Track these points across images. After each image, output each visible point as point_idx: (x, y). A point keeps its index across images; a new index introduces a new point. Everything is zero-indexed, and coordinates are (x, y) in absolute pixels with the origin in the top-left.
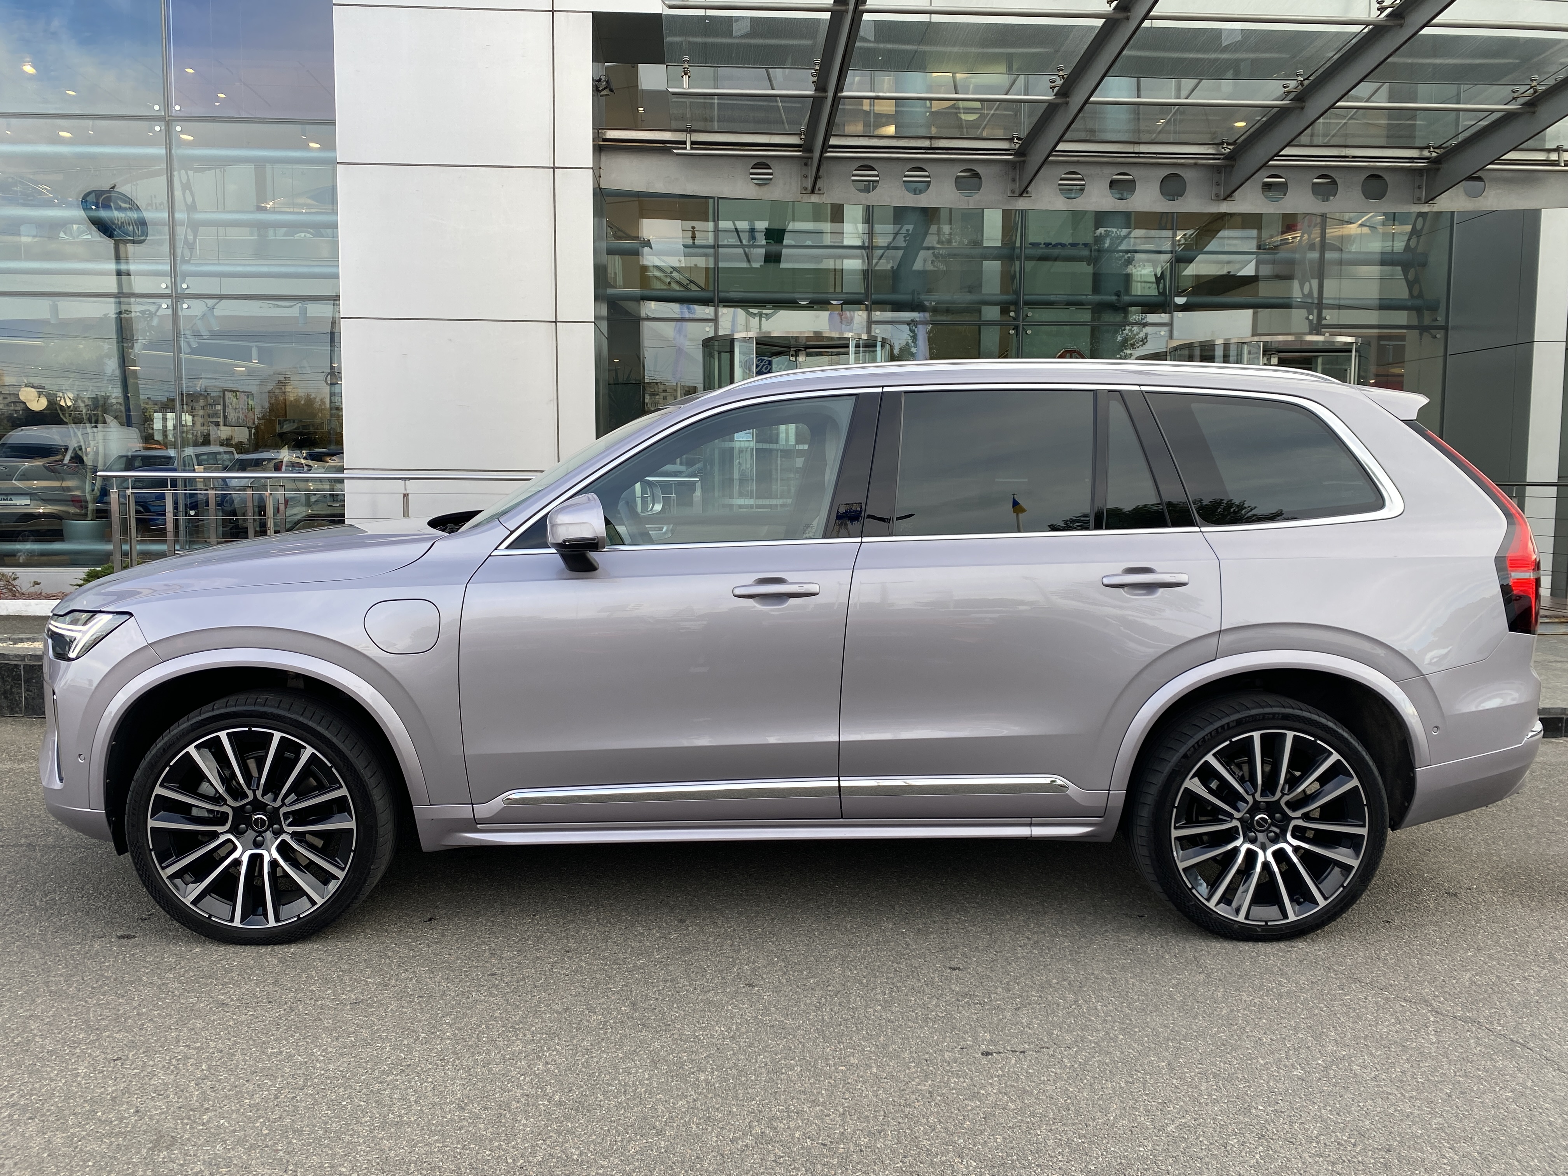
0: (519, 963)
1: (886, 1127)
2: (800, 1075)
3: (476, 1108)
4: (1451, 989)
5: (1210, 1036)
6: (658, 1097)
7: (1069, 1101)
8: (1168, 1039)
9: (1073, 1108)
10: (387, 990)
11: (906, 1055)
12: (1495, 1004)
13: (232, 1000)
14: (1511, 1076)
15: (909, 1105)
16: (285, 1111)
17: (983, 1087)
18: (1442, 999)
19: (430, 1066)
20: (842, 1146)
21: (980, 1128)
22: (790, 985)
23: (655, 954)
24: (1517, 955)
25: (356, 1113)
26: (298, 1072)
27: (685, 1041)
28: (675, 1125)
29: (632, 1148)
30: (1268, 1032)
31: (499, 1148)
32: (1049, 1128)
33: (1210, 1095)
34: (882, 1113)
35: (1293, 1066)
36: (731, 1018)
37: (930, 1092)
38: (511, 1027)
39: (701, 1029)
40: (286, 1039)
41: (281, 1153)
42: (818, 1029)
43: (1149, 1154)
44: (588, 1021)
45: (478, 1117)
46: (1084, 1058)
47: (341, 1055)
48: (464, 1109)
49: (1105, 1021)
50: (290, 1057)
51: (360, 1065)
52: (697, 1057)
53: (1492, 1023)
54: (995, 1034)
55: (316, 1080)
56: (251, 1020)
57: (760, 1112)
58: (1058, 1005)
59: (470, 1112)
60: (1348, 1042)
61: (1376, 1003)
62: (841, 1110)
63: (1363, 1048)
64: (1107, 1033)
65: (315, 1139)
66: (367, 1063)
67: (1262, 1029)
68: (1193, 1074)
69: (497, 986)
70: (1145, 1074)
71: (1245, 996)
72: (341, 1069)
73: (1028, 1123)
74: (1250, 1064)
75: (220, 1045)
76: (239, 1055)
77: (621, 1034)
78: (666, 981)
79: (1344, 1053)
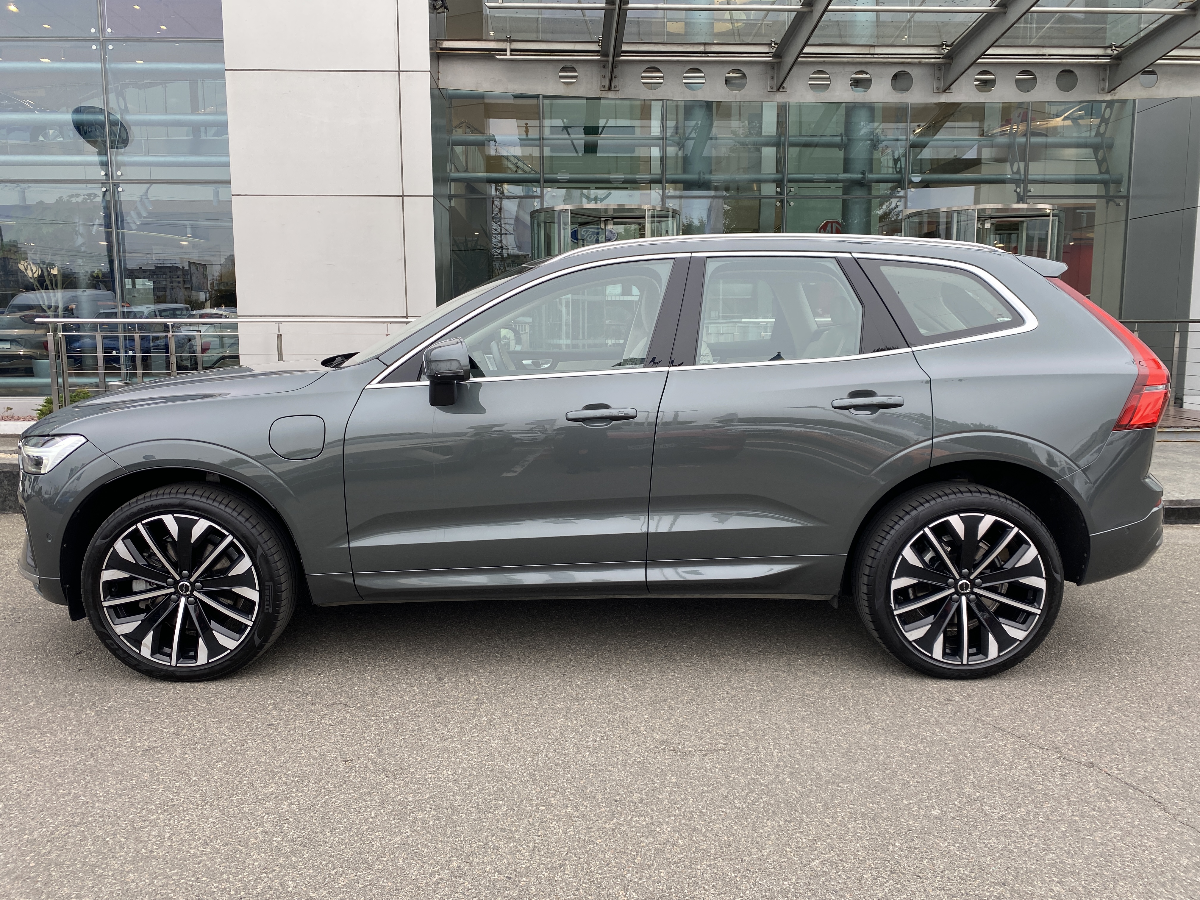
0: (295, 715)
1: (567, 862)
2: (505, 814)
3: (217, 844)
4: (1079, 738)
5: (866, 779)
6: (377, 834)
7: (732, 838)
8: (829, 782)
9: (734, 845)
10: (177, 738)
11: (600, 796)
12: (1117, 751)
14: (1121, 816)
15: (593, 841)
16: (55, 846)
17: (660, 825)
18: (1071, 746)
19: (191, 806)
20: (524, 879)
21: (648, 863)
22: (518, 734)
23: (411, 706)
24: (1141, 707)
25: (115, 849)
26: (79, 811)
27: (416, 783)
28: (385, 859)
29: (342, 881)
30: (916, 776)
31: (227, 881)
32: (708, 863)
33: (856, 832)
34: (567, 849)
35: (933, 807)
37: (613, 830)
38: (271, 771)
40: (79, 782)
41: (39, 885)
42: (530, 773)
43: (791, 887)
45: (218, 851)
46: (752, 799)
47: (120, 796)
48: (208, 845)
49: (778, 766)
50: (77, 797)
51: (132, 805)
53: (1111, 768)
54: (680, 777)
55: (90, 819)
57: (462, 847)
58: (741, 751)
59: (213, 848)
60: (983, 785)
61: (1014, 750)
62: (532, 846)
63: (996, 790)
64: (778, 777)
65: (72, 872)
66: (139, 803)
67: (912, 773)
68: (844, 814)
70: (803, 813)
71: (902, 744)
73: (691, 858)
74: (895, 805)
76: (34, 796)
79: (978, 794)
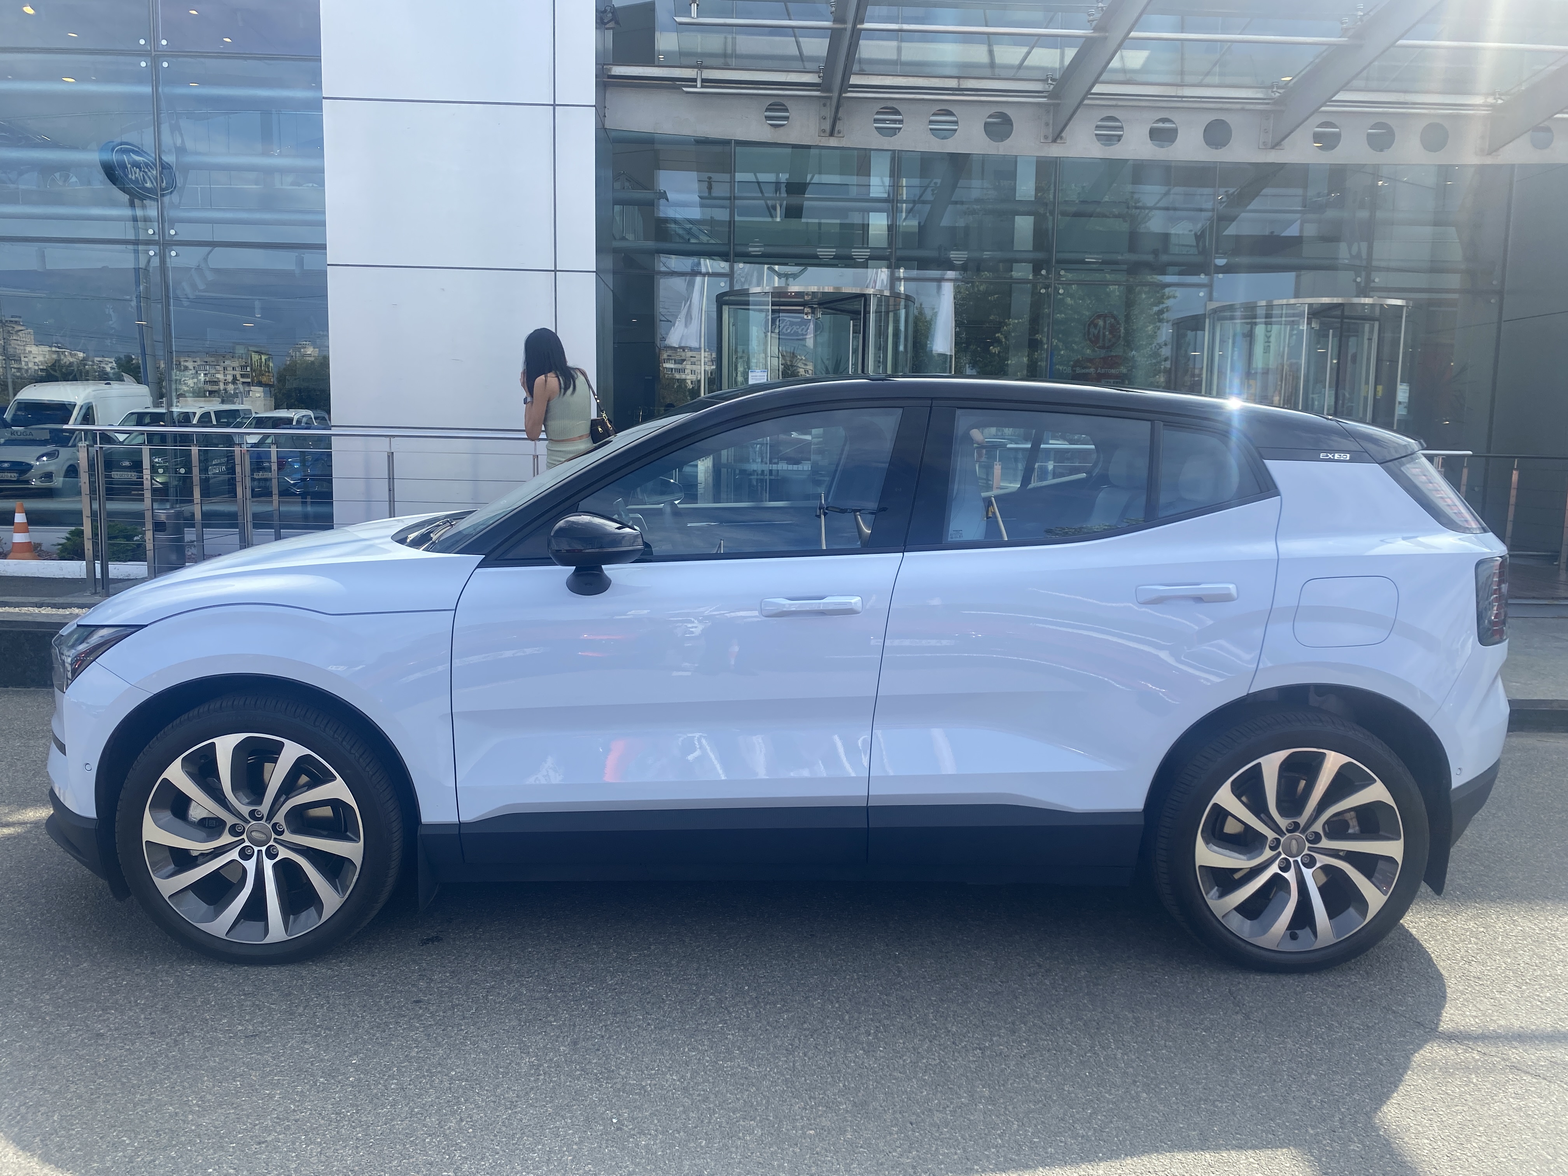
13: (110, 1030)
36: (687, 1064)
39: (651, 1077)
44: (518, 1064)
52: (640, 1115)
56: (126, 1056)
69: (421, 1016)
72: (217, 1123)
75: (82, 1089)
77: (555, 1082)
78: (615, 1014)
